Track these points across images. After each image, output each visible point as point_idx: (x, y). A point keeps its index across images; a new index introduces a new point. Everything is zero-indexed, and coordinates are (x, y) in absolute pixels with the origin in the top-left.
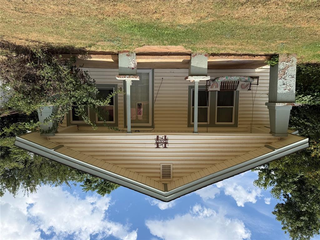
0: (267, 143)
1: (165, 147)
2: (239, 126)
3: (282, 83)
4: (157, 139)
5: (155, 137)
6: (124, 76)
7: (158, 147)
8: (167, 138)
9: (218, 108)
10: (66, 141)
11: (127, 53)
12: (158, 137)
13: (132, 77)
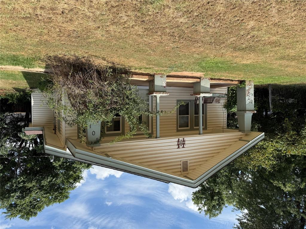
0: (240, 138)
1: (183, 147)
2: (208, 129)
3: (248, 99)
4: (178, 141)
5: (177, 140)
6: (160, 93)
7: (179, 148)
8: (184, 140)
9: (195, 116)
10: (109, 150)
11: (161, 75)
12: (179, 139)
13: (165, 94)
